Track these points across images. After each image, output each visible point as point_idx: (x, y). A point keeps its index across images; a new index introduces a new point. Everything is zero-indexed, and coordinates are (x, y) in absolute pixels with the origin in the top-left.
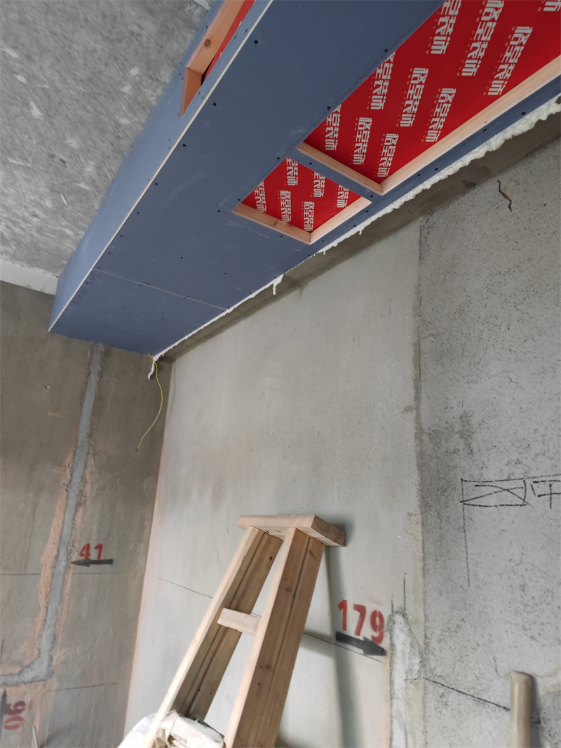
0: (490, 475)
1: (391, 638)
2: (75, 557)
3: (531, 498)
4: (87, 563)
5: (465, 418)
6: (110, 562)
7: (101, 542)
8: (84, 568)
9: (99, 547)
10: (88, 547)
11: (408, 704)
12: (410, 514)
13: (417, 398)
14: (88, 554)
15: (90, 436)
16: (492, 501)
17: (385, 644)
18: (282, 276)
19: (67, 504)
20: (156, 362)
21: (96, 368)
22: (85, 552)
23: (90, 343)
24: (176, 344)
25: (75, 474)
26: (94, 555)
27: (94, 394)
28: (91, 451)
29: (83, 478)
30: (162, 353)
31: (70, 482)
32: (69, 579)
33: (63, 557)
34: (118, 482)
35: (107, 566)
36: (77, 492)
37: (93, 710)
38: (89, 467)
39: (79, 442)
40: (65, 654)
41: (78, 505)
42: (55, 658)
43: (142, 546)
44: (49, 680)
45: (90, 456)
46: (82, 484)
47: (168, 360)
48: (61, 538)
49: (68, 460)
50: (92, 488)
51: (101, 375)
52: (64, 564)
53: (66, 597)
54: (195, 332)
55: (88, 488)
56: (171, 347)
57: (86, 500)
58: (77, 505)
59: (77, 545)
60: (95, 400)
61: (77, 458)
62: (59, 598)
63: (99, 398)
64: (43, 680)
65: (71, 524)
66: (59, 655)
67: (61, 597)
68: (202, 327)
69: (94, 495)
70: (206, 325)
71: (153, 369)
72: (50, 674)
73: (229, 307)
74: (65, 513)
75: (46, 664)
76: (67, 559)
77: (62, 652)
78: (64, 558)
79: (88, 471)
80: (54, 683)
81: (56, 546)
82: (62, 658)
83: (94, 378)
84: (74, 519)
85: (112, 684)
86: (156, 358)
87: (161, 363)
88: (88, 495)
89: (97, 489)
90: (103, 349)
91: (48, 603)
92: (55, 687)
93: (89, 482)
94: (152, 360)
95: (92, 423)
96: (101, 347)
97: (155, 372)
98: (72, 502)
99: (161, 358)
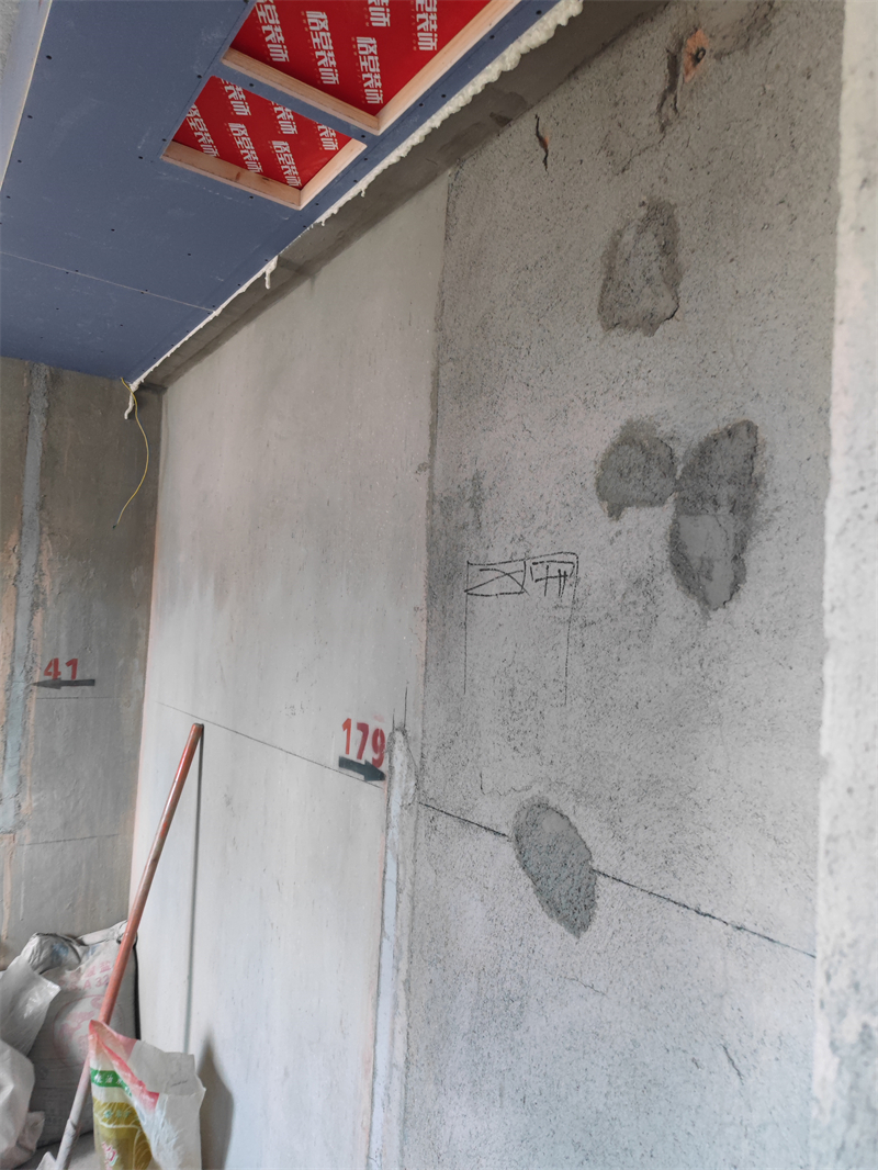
0: (495, 556)
1: (390, 759)
2: (38, 676)
3: (530, 585)
4: (57, 683)
5: (476, 480)
6: (91, 682)
7: (75, 657)
8: (53, 691)
9: (73, 663)
10: (56, 663)
11: (402, 833)
12: (416, 609)
13: (432, 453)
14: (57, 673)
15: (41, 506)
16: (493, 589)
17: (384, 768)
18: (276, 258)
19: (17, 604)
20: (134, 393)
21: (39, 403)
22: (52, 670)
23: (27, 363)
24: (157, 364)
25: (23, 562)
26: (65, 674)
27: (40, 444)
28: (45, 529)
29: (37, 567)
30: (141, 379)
31: (19, 573)
32: (33, 706)
33: (20, 676)
34: (92, 573)
35: (87, 688)
36: (31, 588)
37: (84, 866)
38: (45, 553)
39: (25, 516)
40: (38, 800)
41: (35, 606)
42: (23, 808)
43: (137, 661)
44: (18, 832)
45: (45, 536)
46: (37, 576)
47: (154, 390)
48: (14, 651)
49: (13, 540)
50: (53, 582)
51: (48, 413)
52: (22, 685)
53: (32, 730)
54: (178, 345)
55: (47, 582)
56: (151, 369)
57: (44, 601)
58: (32, 606)
59: (38, 660)
60: (44, 452)
61: (24, 539)
62: (20, 730)
63: (50, 452)
64: (10, 832)
65: (27, 632)
66: (29, 802)
67: (24, 729)
68: (186, 339)
69: (57, 591)
70: (191, 334)
71: (131, 404)
72: (20, 825)
73: (215, 307)
74: (15, 618)
75: (12, 812)
76: (27, 679)
77: (34, 798)
78: (22, 677)
79: (44, 558)
80: (26, 835)
81: (8, 662)
82: (34, 805)
83: (38, 419)
84: (30, 625)
85: (109, 837)
86: (134, 386)
87: (144, 394)
88: (48, 592)
89: (61, 584)
90: (48, 373)
91: (6, 736)
92: (28, 840)
93: (47, 573)
94: (129, 392)
95: (42, 489)
96: (44, 370)
97: (134, 407)
98: (25, 602)
99: (141, 386)
